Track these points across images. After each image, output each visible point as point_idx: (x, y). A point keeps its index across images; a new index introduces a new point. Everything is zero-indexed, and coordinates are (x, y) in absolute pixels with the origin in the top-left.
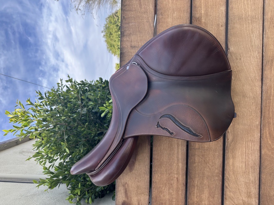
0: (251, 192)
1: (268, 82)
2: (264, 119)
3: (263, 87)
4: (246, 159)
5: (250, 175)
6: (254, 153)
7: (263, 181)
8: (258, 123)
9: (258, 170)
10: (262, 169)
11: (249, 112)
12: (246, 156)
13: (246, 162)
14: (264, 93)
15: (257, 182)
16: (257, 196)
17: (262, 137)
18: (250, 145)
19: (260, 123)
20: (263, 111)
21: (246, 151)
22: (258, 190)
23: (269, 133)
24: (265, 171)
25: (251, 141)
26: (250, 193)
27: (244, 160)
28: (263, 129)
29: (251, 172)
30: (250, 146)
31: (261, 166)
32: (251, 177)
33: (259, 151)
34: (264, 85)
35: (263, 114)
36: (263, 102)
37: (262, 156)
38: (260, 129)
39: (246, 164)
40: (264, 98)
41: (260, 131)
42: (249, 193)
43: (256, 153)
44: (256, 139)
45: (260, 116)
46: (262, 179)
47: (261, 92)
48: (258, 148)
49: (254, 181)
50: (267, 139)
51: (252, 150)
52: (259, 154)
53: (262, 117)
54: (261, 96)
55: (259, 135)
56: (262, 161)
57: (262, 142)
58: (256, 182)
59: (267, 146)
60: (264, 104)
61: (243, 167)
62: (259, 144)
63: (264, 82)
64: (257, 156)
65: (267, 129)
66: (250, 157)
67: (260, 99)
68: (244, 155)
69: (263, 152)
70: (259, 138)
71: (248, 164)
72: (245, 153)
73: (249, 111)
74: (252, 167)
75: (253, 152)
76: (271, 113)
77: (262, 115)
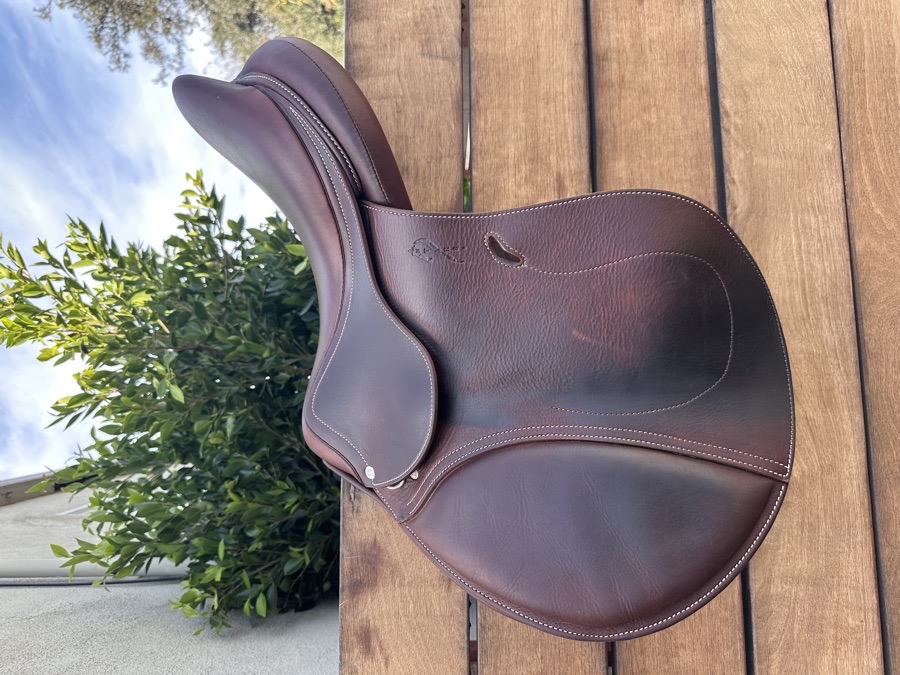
0: (832, 389)
1: (848, 14)
2: (849, 135)
3: (834, 31)
4: (802, 271)
5: (824, 327)
6: (828, 250)
7: (871, 345)
8: (829, 147)
9: (850, 306)
10: (863, 303)
11: (798, 112)
12: (801, 259)
13: (803, 282)
14: (839, 51)
15: (852, 350)
16: (857, 401)
17: (849, 194)
18: (813, 222)
19: (838, 146)
20: (844, 109)
21: (800, 246)
22: (858, 380)
23: (873, 181)
24: (873, 313)
25: (813, 208)
26: (830, 390)
27: (797, 276)
28: (851, 166)
29: (824, 318)
30: (814, 226)
31: (857, 296)
32: (826, 334)
33: (846, 243)
34: (836, 24)
35: (844, 118)
36: (839, 81)
37: (858, 259)
38: (839, 168)
39: (804, 290)
40: (842, 66)
41: (840, 173)
42: (827, 391)
43: (836, 248)
44: (830, 203)
45: (836, 123)
46: (866, 338)
47: (828, 47)
48: (841, 231)
49: (838, 346)
50: (867, 199)
51: (820, 240)
52: (847, 253)
53: (842, 128)
54: (830, 58)
55: (840, 186)
56: (861, 277)
57: (852, 213)
58: (846, 351)
59: (870, 226)
60: (843, 85)
61: (797, 300)
62: (843, 220)
63: (835, 16)
64: (839, 258)
65: (864, 167)
66: (818, 266)
67: (830, 69)
68: (796, 259)
69: (859, 246)
70: (839, 198)
71: (813, 290)
72: (799, 253)
73: (797, 109)
74: (825, 299)
75: (825, 246)
76: (869, 116)
77: (841, 120)
